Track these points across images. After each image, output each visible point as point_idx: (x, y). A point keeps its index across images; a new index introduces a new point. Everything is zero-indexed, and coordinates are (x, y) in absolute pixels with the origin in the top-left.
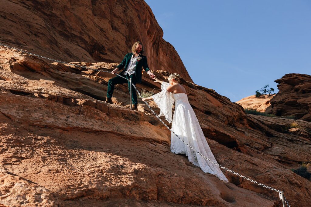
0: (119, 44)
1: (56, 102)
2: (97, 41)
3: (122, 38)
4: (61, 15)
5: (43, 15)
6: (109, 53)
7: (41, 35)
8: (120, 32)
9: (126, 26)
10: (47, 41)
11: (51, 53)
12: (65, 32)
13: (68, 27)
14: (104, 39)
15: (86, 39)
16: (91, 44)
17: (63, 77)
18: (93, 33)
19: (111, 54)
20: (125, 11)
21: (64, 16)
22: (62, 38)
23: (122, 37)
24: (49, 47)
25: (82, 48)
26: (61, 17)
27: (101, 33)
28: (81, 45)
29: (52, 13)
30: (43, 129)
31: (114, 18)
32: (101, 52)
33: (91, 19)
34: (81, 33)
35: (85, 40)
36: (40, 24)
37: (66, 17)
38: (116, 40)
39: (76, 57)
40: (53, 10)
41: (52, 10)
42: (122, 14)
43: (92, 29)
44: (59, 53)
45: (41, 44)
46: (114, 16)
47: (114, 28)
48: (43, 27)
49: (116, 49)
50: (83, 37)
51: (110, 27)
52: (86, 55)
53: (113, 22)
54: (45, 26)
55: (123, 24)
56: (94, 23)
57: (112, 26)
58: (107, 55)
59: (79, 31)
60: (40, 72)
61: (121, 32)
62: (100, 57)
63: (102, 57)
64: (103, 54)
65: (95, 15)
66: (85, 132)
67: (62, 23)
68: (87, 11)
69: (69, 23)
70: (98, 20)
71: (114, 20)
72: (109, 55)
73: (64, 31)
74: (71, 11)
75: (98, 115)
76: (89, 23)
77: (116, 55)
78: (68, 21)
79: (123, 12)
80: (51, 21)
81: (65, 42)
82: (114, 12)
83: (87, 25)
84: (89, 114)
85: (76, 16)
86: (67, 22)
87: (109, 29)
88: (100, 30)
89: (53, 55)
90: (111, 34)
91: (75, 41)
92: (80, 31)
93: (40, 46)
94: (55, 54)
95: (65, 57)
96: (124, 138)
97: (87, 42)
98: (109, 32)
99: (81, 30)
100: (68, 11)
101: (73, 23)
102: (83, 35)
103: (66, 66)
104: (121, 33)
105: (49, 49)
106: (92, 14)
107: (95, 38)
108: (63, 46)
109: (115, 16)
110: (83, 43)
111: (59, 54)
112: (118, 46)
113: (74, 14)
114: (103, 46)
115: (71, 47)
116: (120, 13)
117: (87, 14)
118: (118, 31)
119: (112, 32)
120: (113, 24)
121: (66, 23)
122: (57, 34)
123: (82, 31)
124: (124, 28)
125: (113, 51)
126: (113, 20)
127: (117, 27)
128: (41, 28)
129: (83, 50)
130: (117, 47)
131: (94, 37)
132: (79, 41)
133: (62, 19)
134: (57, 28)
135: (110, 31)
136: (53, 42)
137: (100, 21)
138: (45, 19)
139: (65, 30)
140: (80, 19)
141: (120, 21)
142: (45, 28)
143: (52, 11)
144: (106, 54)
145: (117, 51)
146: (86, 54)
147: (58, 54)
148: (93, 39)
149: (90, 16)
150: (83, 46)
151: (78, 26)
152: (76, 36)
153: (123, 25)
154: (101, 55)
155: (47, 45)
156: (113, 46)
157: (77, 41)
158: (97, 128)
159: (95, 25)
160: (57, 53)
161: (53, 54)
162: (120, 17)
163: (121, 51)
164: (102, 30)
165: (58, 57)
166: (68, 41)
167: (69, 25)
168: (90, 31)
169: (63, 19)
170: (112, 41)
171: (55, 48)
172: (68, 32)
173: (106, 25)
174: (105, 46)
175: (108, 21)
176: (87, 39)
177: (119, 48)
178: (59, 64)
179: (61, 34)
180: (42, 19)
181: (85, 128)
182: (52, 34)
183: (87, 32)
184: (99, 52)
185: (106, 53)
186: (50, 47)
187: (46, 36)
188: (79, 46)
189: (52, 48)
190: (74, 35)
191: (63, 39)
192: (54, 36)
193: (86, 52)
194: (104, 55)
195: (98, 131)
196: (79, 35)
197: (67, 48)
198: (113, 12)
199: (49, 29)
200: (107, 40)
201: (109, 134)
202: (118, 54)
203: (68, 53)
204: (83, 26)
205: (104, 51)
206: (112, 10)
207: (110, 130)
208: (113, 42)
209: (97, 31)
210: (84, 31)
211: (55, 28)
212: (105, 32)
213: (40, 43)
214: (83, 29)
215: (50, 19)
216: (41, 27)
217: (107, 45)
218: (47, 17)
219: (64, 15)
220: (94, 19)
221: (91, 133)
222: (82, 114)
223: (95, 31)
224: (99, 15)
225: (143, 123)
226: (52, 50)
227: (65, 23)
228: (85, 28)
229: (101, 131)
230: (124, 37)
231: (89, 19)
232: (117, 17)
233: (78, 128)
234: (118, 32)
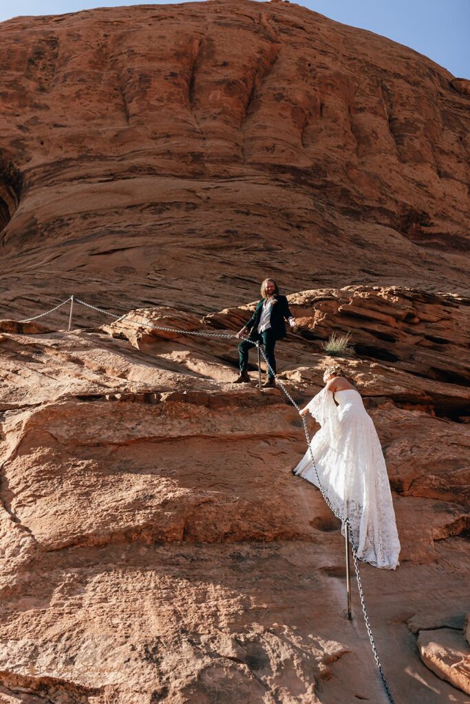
0: (456, 201)
2: (412, 207)
3: (461, 189)
4: (341, 180)
5: (311, 190)
6: (437, 222)
7: (307, 225)
8: (455, 179)
9: (466, 164)
10: (317, 232)
11: (325, 250)
12: (352, 207)
13: (356, 197)
14: (425, 199)
15: (390, 209)
16: (402, 214)
19: (441, 222)
20: (461, 138)
21: (347, 180)
22: (346, 219)
23: (460, 186)
24: (322, 241)
25: (385, 225)
26: (342, 183)
27: (418, 190)
28: (382, 222)
29: (325, 181)
31: (441, 157)
32: (423, 222)
33: (397, 172)
34: (380, 200)
35: (388, 210)
36: (304, 207)
37: (352, 181)
38: (448, 195)
39: (373, 244)
40: (328, 175)
41: (326, 176)
42: (456, 145)
43: (400, 188)
44: (341, 247)
45: (308, 240)
46: (441, 153)
47: (442, 174)
48: (311, 210)
49: (452, 211)
50: (385, 206)
51: (435, 174)
52: (393, 236)
53: (439, 165)
54: (314, 208)
55: (460, 162)
56: (404, 176)
57: (439, 173)
58: (433, 226)
59: (376, 198)
61: (457, 178)
62: (422, 232)
63: (425, 232)
64: (426, 225)
65: (404, 162)
67: (345, 194)
68: (387, 160)
69: (358, 189)
70: (410, 169)
71: (442, 161)
72: (437, 225)
73: (349, 206)
74: (359, 169)
76: (393, 180)
77: (452, 221)
78: (356, 187)
79: (457, 141)
80: (326, 195)
81: (352, 224)
82: (440, 146)
83: (390, 184)
85: (368, 174)
86: (354, 188)
87: (432, 180)
88: (416, 185)
89: (329, 254)
90: (439, 187)
91: (371, 216)
92: (379, 198)
93: (307, 244)
95: (351, 251)
97: (393, 213)
98: (433, 184)
99: (380, 195)
100: (354, 170)
102: (385, 204)
104: (458, 180)
105: (322, 244)
106: (397, 162)
107: (408, 203)
108: (349, 232)
109: (442, 152)
110: (386, 217)
111: (341, 249)
112: (454, 204)
113: (366, 172)
114: (424, 213)
115: (363, 230)
116: (452, 144)
117: (389, 164)
119: (438, 182)
120: (441, 167)
121: (352, 190)
122: (337, 214)
123: (383, 197)
124: (462, 168)
125: (444, 216)
126: (439, 160)
127: (448, 171)
128: (307, 214)
129: (387, 228)
130: (453, 207)
131: (406, 201)
132: (378, 215)
133: (345, 186)
134: (337, 204)
135: (436, 181)
136: (330, 231)
137: (415, 169)
138: (315, 196)
139: (351, 204)
140: (376, 177)
141: (455, 159)
142: (314, 211)
143: (326, 179)
144: (432, 224)
145: (453, 214)
146: (392, 234)
147: (337, 248)
148: (405, 205)
149: (395, 166)
150: (387, 221)
151: (374, 191)
152: (372, 208)
153: (460, 164)
154: (424, 228)
155: (319, 239)
156: (444, 206)
157: (374, 216)
159: (405, 179)
160: (336, 247)
161: (329, 252)
162: (452, 152)
163: (461, 211)
164: (419, 185)
165: (340, 253)
166: (359, 220)
167: (358, 192)
168: (397, 192)
169: (347, 187)
170: (441, 199)
171: (333, 238)
172: (357, 205)
173: (426, 173)
174: (427, 210)
175: (430, 165)
176: (392, 208)
177: (457, 207)
179: (345, 211)
180: (310, 196)
182: (327, 217)
183: (392, 196)
184: (418, 225)
185: (432, 223)
186: (325, 240)
187: (317, 224)
188: (379, 223)
189: (328, 241)
190: (368, 207)
191: (349, 220)
192: (331, 220)
193: (393, 231)
194: (429, 226)
196: (376, 205)
197: (356, 233)
198: (437, 147)
199: (322, 210)
200: (430, 199)
202: (455, 219)
203: (359, 241)
204: (384, 188)
205: (427, 220)
206: (436, 143)
208: (442, 201)
209: (410, 189)
210: (387, 196)
211: (333, 206)
212: (425, 186)
213: (306, 239)
214: (384, 192)
215: (323, 193)
216: (306, 211)
217: (432, 208)
218: (318, 191)
219: (349, 178)
220: (403, 169)
223: (406, 189)
224: (411, 159)
226: (327, 244)
227: (349, 191)
228: (387, 189)
230: (465, 186)
231: (393, 172)
232: (447, 154)
234: (452, 180)
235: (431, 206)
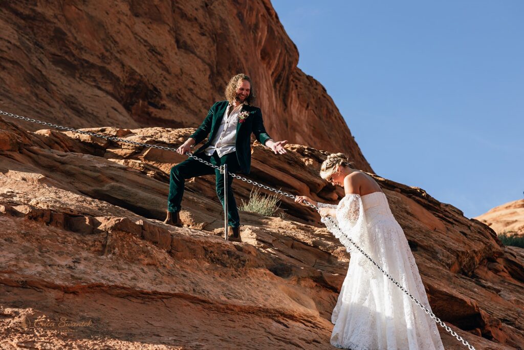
0: (194, 83)
1: (47, 224)
2: (141, 76)
3: (202, 69)
4: (56, 17)
5: (13, 17)
6: (169, 105)
7: (9, 65)
8: (196, 55)
9: (210, 39)
10: (23, 79)
11: (32, 106)
12: (67, 57)
13: (73, 44)
14: (159, 71)
15: (115, 72)
16: (128, 84)
17: (63, 163)
18: (131, 57)
19: (175, 107)
20: (207, 5)
21: (63, 17)
22: (58, 71)
23: (201, 66)
24: (28, 93)
25: (107, 92)
26: (56, 21)
27: (151, 57)
28: (103, 87)
29: (34, 11)
30: (16, 290)
31: (182, 22)
32: (153, 101)
33: (127, 26)
34: (103, 57)
35: (112, 73)
36: (6, 38)
37: (68, 21)
38: (186, 74)
39: (92, 114)
40: (38, 4)
41: (36, 5)
42: (201, 11)
43: (129, 47)
44: (53, 107)
45: (9, 87)
46: (182, 17)
47: (182, 45)
48: (14, 45)
49: (188, 94)
50: (108, 67)
51: (173, 42)
52: (115, 110)
53: (178, 32)
54: (18, 44)
55: (203, 34)
56: (135, 34)
57: (177, 41)
58: (165, 109)
59: (98, 53)
60: (8, 153)
61: (198, 53)
62: (149, 114)
63: (153, 115)
64: (155, 106)
65: (137, 15)
66: (118, 296)
67: (59, 37)
68: (116, 5)
69: (76, 35)
70: (143, 25)
71: (182, 27)
72: (170, 109)
73: (64, 55)
74: (79, 7)
75: (147, 254)
76: (122, 35)
77: (187, 108)
78: (73, 31)
79: (202, 7)
80: (33, 31)
81: (65, 80)
82: (182, 7)
83: (118, 40)
84: (126, 252)
85: (91, 18)
86: (70, 32)
87: (169, 49)
88: (149, 50)
89: (38, 112)
90: (176, 59)
91: (90, 77)
92: (102, 54)
93: (8, 91)
94: (41, 109)
95: (66, 116)
96: (210, 309)
97: (118, 79)
98: (170, 54)
99: (104, 51)
100: (73, 7)
101: (84, 35)
102: (109, 64)
103: (70, 138)
104: (199, 57)
105: (28, 97)
106: (129, 13)
107: (137, 70)
108: (63, 89)
109: (184, 16)
110: (109, 81)
111: (52, 110)
112: (192, 86)
113: (87, 14)
114: (155, 89)
115: (79, 92)
116: (196, 9)
117: (118, 12)
118: (193, 52)
119: (176, 54)
120: (180, 35)
121: (69, 34)
122: (46, 61)
123: (107, 54)
124: (205, 43)
125: (179, 100)
126: (179, 25)
127: (189, 42)
128: (9, 49)
129: (110, 98)
130: (190, 90)
131: (134, 68)
132: (99, 76)
133: (59, 25)
134: (47, 47)
135: (174, 51)
136: (37, 80)
137: (149, 28)
138: (19, 27)
139: (66, 53)
140: (101, 25)
141: (197, 29)
142: (18, 47)
143: (35, 8)
144: (163, 107)
145: (189, 100)
146: (115, 107)
147: (49, 108)
148: (133, 72)
149: (125, 18)
150: (109, 88)
151: (96, 43)
152: (92, 66)
153: (203, 38)
154: (152, 109)
155: (24, 89)
156: (180, 87)
157: (94, 77)
158: (145, 285)
159: (136, 38)
160: (46, 106)
161: (38, 110)
162: (196, 19)
163: (199, 98)
164: (153, 50)
165: (51, 116)
166: (74, 78)
167: (76, 39)
168: (125, 53)
169: (62, 27)
170: (177, 76)
171: (43, 93)
172: (74, 55)
173: (162, 38)
174: (160, 86)
175: (168, 28)
176: (118, 72)
177: (195, 92)
178: (52, 133)
179: (57, 61)
180: (12, 26)
181: (117, 287)
182: (35, 61)
183: (118, 55)
184: (146, 103)
185: (164, 105)
186: (32, 92)
187: (22, 67)
188: (99, 88)
189: (37, 95)
190: (87, 62)
191: (62, 73)
192: (39, 66)
193: (116, 104)
194: (160, 109)
195: (148, 293)
196: (98, 62)
197: (72, 94)
198: (178, 8)
199: (29, 50)
200: (164, 73)
201: (174, 300)
202: (191, 106)
203: (74, 105)
204: (109, 42)
205: (158, 99)
206: (177, 3)
207: (177, 292)
208: (179, 79)
209: (141, 53)
210: (112, 54)
211: (43, 48)
212: (159, 54)
213: (6, 84)
214: (109, 48)
215: (30, 27)
216: (9, 45)
217: (165, 85)
218: (23, 21)
219: (64, 16)
220: (135, 24)
221: (132, 299)
222: (110, 252)
223: (136, 52)
224: (146, 14)
225: (256, 272)
226: (34, 99)
227: (65, 34)
228: (112, 45)
229: (155, 293)
230: (207, 67)
231: (122, 24)
232: (189, 20)
233: (100, 286)
234: (191, 55)
235: (165, 82)
